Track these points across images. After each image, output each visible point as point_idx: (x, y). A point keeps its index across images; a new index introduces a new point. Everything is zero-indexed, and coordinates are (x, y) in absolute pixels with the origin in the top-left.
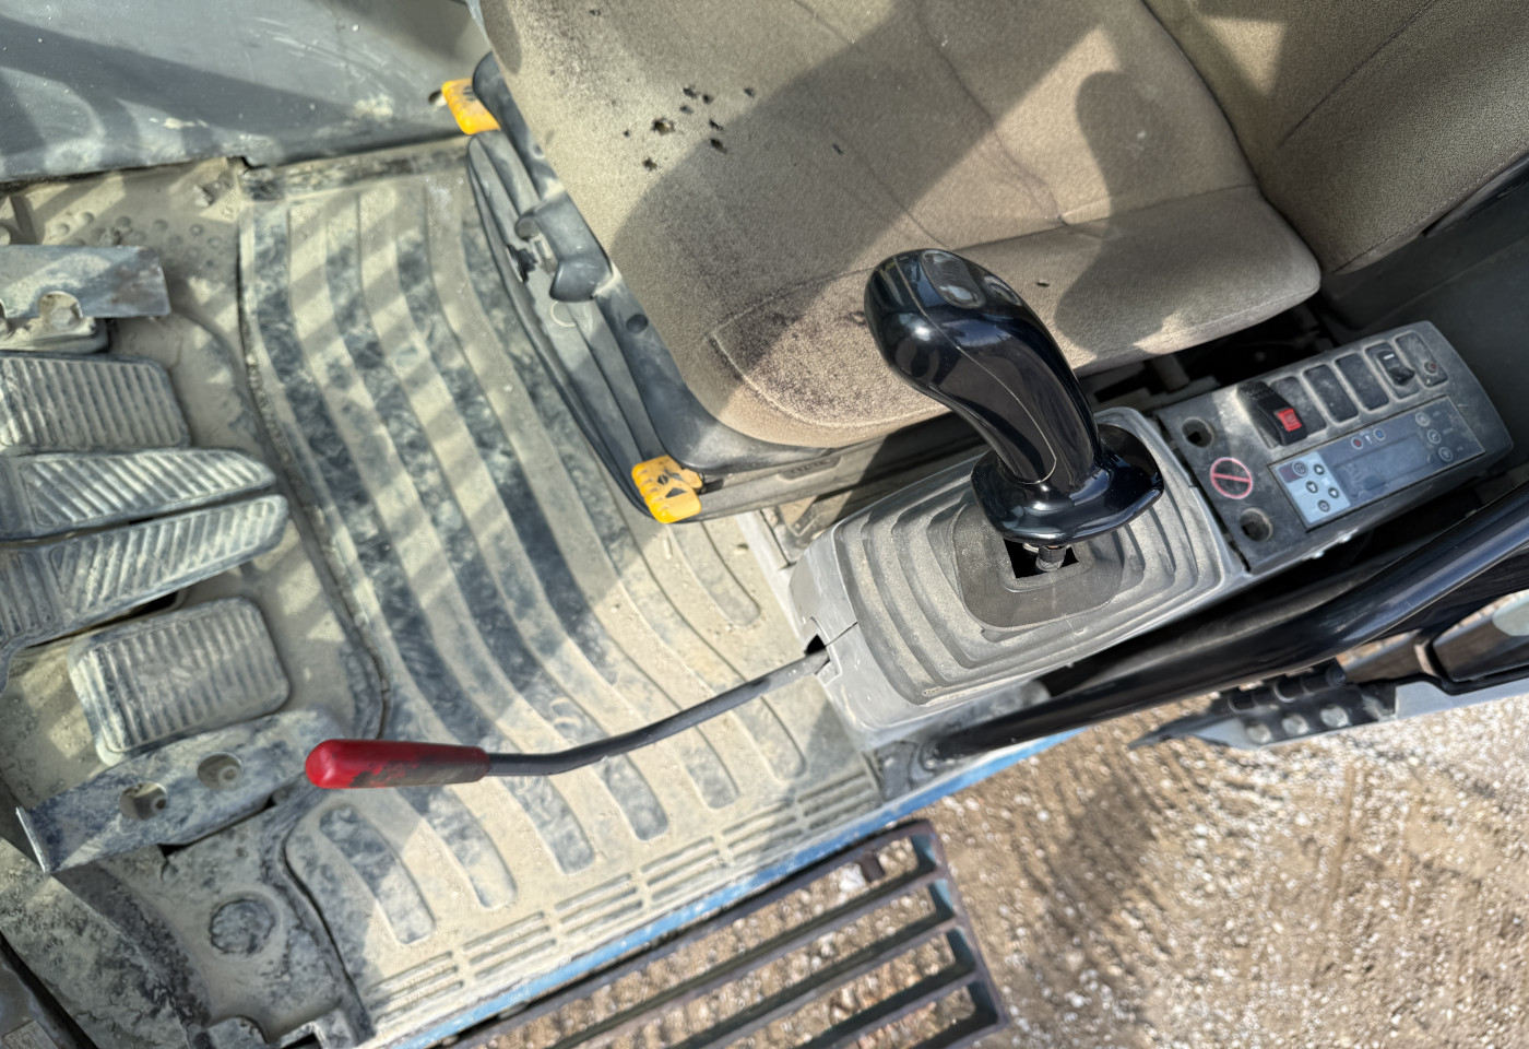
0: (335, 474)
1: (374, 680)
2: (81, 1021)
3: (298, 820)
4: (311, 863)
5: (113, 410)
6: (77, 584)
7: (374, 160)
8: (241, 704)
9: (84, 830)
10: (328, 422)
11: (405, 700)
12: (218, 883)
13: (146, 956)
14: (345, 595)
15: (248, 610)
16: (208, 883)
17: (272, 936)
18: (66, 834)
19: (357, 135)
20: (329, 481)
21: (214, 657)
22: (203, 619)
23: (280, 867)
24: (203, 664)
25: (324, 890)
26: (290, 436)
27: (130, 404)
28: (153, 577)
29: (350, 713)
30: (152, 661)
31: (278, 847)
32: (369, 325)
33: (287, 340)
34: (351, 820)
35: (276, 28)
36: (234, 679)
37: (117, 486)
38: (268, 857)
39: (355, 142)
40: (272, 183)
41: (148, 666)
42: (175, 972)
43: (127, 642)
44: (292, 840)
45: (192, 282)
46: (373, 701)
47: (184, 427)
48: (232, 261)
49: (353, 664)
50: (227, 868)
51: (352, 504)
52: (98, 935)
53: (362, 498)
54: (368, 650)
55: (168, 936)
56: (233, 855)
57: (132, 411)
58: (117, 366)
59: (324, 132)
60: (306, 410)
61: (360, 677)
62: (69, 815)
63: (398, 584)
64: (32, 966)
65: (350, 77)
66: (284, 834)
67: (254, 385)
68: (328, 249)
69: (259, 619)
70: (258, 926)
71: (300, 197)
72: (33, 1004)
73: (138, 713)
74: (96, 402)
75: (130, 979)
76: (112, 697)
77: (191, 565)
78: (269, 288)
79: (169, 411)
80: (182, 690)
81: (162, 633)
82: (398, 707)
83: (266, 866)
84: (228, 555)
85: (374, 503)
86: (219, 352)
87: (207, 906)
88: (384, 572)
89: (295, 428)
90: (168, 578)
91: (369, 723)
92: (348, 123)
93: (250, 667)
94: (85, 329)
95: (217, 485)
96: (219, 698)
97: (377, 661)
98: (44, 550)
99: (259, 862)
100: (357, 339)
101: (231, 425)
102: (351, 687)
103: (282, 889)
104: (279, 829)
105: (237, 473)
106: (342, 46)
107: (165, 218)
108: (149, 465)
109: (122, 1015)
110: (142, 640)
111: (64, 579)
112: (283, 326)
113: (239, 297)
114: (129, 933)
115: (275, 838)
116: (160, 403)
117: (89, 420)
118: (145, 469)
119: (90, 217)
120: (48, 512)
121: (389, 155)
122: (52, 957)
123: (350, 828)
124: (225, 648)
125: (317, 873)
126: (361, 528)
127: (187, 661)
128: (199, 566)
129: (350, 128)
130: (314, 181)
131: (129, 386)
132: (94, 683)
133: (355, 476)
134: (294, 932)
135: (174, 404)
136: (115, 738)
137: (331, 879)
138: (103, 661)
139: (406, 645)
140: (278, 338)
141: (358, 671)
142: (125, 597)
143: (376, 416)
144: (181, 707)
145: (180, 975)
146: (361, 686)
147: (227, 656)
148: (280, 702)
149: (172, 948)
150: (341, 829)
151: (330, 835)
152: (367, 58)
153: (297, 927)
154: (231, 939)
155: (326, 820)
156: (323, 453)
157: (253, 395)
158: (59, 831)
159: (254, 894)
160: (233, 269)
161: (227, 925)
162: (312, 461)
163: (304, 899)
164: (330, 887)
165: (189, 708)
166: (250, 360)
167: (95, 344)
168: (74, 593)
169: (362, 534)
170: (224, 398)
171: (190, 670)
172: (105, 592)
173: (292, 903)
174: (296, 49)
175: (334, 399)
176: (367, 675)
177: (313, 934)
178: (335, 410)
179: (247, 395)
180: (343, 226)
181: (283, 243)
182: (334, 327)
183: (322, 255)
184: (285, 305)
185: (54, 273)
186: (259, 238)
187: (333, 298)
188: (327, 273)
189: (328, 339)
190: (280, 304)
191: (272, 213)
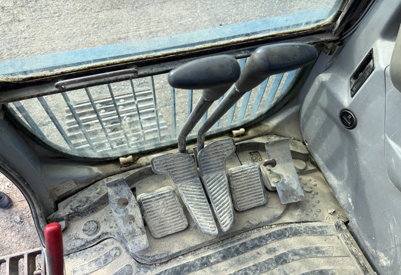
0: (233, 250)
1: (159, 262)
2: (76, 195)
3: (118, 241)
4: (105, 245)
5: (246, 192)
6: (188, 186)
7: (364, 260)
8: (153, 225)
9: (117, 191)
10: (252, 248)
11: (152, 271)
12: (104, 222)
13: (87, 207)
14: (190, 253)
15: (184, 227)
16: (105, 220)
17: (86, 235)
18: (117, 187)
19: (371, 254)
20: (230, 248)
21: (168, 219)
22: (181, 215)
23: (106, 237)
24: (166, 216)
25: (96, 248)
26: (246, 237)
27: (250, 196)
28: (190, 202)
29: (148, 254)
30: (167, 204)
31: (112, 236)
32: (293, 260)
33: (283, 236)
34: (115, 255)
36: (161, 224)
37: (218, 193)
38: (109, 234)
39: (369, 254)
40: (342, 229)
41: (165, 203)
42: (82, 213)
43: (173, 198)
44: (113, 240)
45: (299, 210)
46: (152, 261)
47: (245, 209)
48: (309, 220)
49: (165, 256)
50: (108, 224)
51: (222, 255)
52: (95, 197)
53: (224, 258)
54: (171, 260)
55: (93, 212)
56: (111, 226)
57: (248, 197)
58: (262, 193)
59: (367, 244)
60: (256, 242)
61: (160, 257)
62: (122, 188)
63: (193, 269)
64: (92, 186)
66: (115, 238)
67: (264, 227)
68: (322, 247)
69: (181, 230)
70: (89, 231)
71: (341, 238)
72: (82, 186)
73: (151, 201)
74: (248, 188)
75: (82, 204)
76: (157, 195)
77: (194, 211)
78: (301, 230)
79: (250, 205)
80: (158, 211)
81: (176, 205)
82: (149, 269)
83: (107, 233)
84: (197, 220)
85: (222, 261)
86: (274, 218)
87: (99, 220)
88: (197, 264)
89: (250, 239)
90: (190, 206)
91: (144, 260)
93: (165, 228)
94: (273, 185)
95: (221, 217)
96: (155, 220)
97: (167, 262)
98: (198, 179)
99: (107, 232)
100: (287, 257)
101: (248, 221)
102: (157, 255)
103: (99, 237)
104: (116, 236)
105: (226, 221)
107: (321, 203)
108: (226, 200)
109: (74, 203)
110: (174, 201)
111: (189, 183)
112: (287, 235)
113: (296, 223)
114: (94, 203)
115: (114, 235)
116: (252, 203)
117: (242, 187)
118: (225, 199)
119: (316, 185)
120: (209, 179)
121: (368, 266)
122: (93, 189)
123: (113, 255)
124: (171, 221)
125: (102, 246)
126: (213, 258)
127: (167, 212)
128: (193, 213)
129: (373, 252)
130: (348, 242)
131: (256, 196)
132: (161, 191)
133: (233, 256)
134: (86, 240)
135: (252, 207)
136: (145, 197)
137: (99, 250)
138: (168, 193)
139: (170, 271)
140: (283, 233)
141: (162, 257)
142: (184, 196)
143: (257, 262)
144: (153, 211)
145: (81, 214)
146: (157, 258)
147: (168, 222)
148: (154, 236)
149: (89, 213)
150: (113, 253)
151: (112, 250)
153: (87, 241)
154: (88, 225)
155: (117, 248)
156: (240, 246)
157: (261, 227)
158: (118, 186)
159: (99, 231)
160: (307, 221)
161: (92, 225)
162: (237, 244)
163: (95, 243)
164: (97, 250)
165: (153, 213)
166: (273, 226)
167: (270, 188)
168: (185, 185)
169: (211, 258)
170: (258, 219)
171: (164, 213)
172: (185, 192)
173: (94, 240)
175: (263, 250)
176: (161, 259)
177: (84, 245)
178: (258, 250)
179: (260, 226)
180: (333, 252)
181: (321, 234)
182: (290, 249)
183: (319, 245)
184: (296, 235)
185: (288, 177)
186: (320, 227)
187: (302, 249)
188: (312, 247)
189: (285, 247)
190: (296, 233)
191: (332, 230)
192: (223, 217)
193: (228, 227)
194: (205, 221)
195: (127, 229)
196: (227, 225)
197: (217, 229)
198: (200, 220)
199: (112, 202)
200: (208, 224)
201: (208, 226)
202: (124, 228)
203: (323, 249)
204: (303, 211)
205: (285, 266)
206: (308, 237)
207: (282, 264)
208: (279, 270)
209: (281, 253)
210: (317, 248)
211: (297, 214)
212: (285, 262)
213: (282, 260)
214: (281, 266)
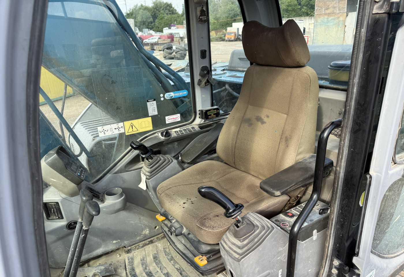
7: (147, 242)
19: (143, 238)
32: (149, 269)
33: (135, 275)
35: (130, 220)
39: (143, 239)
40: (130, 249)
45: (118, 270)
48: (124, 265)
59: (138, 238)
65: (142, 227)
68: (141, 259)
71: (135, 252)
78: (131, 267)
92: (142, 236)
100: (148, 272)
106: (140, 221)
112: (134, 273)
113: (126, 270)
121: (149, 240)
129: (142, 237)
130: (137, 248)
140: (133, 275)
152: (144, 223)
174: (133, 223)
180: (143, 254)
181: (133, 259)
182: (143, 271)
183: (139, 260)
184: (134, 269)
185: (96, 270)
186: (129, 259)
187: (142, 266)
188: (141, 262)
189: (142, 273)
190: (133, 269)
191: (130, 255)
204: (118, 268)
205: (153, 272)
206: (135, 265)
207: (152, 274)
208: (155, 275)
209: (145, 275)
211: (120, 270)
212: (150, 272)
213: (150, 274)
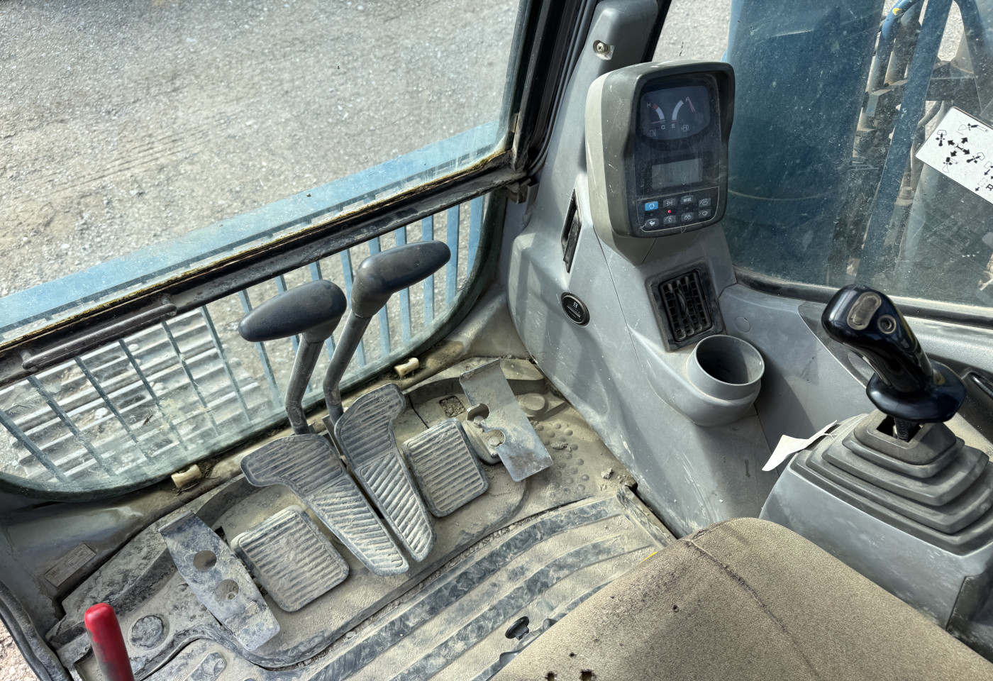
0: (446, 593)
1: (309, 655)
2: (97, 574)
3: (215, 640)
4: (189, 656)
5: (447, 478)
6: (329, 496)
8: (279, 590)
9: (186, 540)
10: (482, 579)
11: (299, 677)
12: (175, 613)
13: (128, 590)
14: (367, 623)
15: (343, 576)
16: (176, 607)
17: (142, 648)
18: (183, 534)
20: (440, 590)
21: (306, 569)
22: (330, 556)
23: (186, 641)
24: (299, 565)
25: (172, 668)
26: (465, 562)
27: (455, 484)
28: (341, 525)
29: (284, 647)
30: (296, 541)
31: (198, 636)
32: (558, 579)
33: (531, 540)
34: (216, 669)
35: (688, 465)
36: (294, 582)
37: (393, 493)
38: (191, 632)
40: (628, 501)
41: (292, 540)
42: (121, 607)
43: (305, 526)
44: (204, 642)
46: (294, 658)
47: (451, 511)
48: (572, 499)
49: (317, 640)
50: (184, 614)
51: (427, 607)
52: (142, 566)
53: (434, 611)
54: (331, 645)
55: (144, 598)
56: (192, 615)
57: (452, 486)
58: (476, 471)
59: (672, 513)
60: (486, 564)
61: (309, 647)
62: (194, 532)
63: (379, 649)
64: (128, 545)
65: (700, 511)
66: (206, 636)
67: (495, 534)
68: (603, 542)
69: (338, 583)
70: (148, 638)
71: (631, 516)
72: (106, 552)
73: (262, 544)
74: (449, 470)
75: (116, 587)
76: (270, 530)
77: (352, 539)
78: (562, 521)
79: (459, 501)
80: (281, 559)
81: (315, 540)
82: (293, 674)
83: (186, 633)
84: (364, 554)
85: (431, 619)
86: (509, 511)
87: (163, 611)
88: (385, 638)
89: (473, 562)
90: (342, 532)
91: (278, 661)
93: (305, 587)
94: (493, 452)
95: (407, 536)
96: (281, 578)
97: (326, 651)
98: (347, 476)
99: (187, 629)
100: (547, 576)
101: (463, 531)
102: (302, 643)
103: (172, 645)
104: (209, 632)
105: (419, 542)
106: (708, 499)
107: (586, 463)
108: (411, 502)
109: (97, 590)
110: (308, 532)
111: (331, 489)
112: (539, 536)
113: (551, 510)
114: (141, 579)
115: (203, 632)
116: (462, 496)
117: (436, 470)
118: (407, 501)
119: (571, 433)
120: (369, 471)
122: (132, 551)
123: (211, 671)
124: (313, 572)
125: (183, 661)
126: (411, 617)
127: (301, 556)
128: (353, 543)
129: (681, 523)
130: (643, 519)
131: (465, 480)
132: (278, 520)
133: (448, 604)
134: (145, 659)
135: (464, 502)
136: (247, 538)
137: (179, 670)
138: (291, 519)
139: (336, 667)
140: (530, 536)
141: (313, 645)
142: (326, 517)
143: (495, 602)
144: (271, 562)
145: (119, 610)
146: (302, 649)
147: (308, 575)
148: (285, 609)
149: (136, 602)
150: (210, 668)
151: (207, 661)
152: (715, 514)
153: (147, 660)
154: (141, 628)
155: (215, 656)
156: (458, 582)
157: (489, 536)
158: (185, 530)
159: (168, 632)
160: (569, 501)
161: (149, 624)
162: (451, 578)
163: (167, 659)
164: (174, 670)
165: (271, 566)
166: (511, 528)
167: (489, 459)
168: (324, 496)
169: (408, 619)
170: (480, 523)
171: (294, 560)
172: (327, 508)
173: (163, 653)
174: (688, 478)
175: (501, 576)
176: (311, 650)
177: (143, 669)
178: (493, 579)
179: (486, 534)
180: (625, 544)
181: (597, 518)
182: (550, 561)
183: (598, 540)
184: (554, 532)
185: (515, 430)
186: (593, 506)
187: (571, 555)
189: (540, 560)
191: (613, 508)
192: (411, 535)
193: (425, 551)
194: (378, 552)
195: (228, 609)
196: (423, 547)
197: (405, 561)
198: (369, 552)
199: (183, 565)
200: (386, 557)
201: (388, 560)
202: (221, 608)
203: (607, 545)
204: (557, 486)
205: (546, 594)
206: (576, 531)
207: (540, 591)
208: (538, 603)
209: (535, 572)
210: (595, 546)
211: (548, 494)
212: (546, 586)
213: (539, 584)
214: (540, 596)
